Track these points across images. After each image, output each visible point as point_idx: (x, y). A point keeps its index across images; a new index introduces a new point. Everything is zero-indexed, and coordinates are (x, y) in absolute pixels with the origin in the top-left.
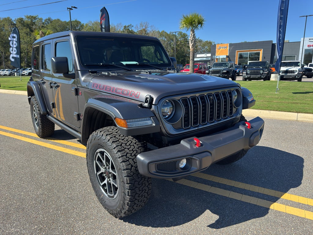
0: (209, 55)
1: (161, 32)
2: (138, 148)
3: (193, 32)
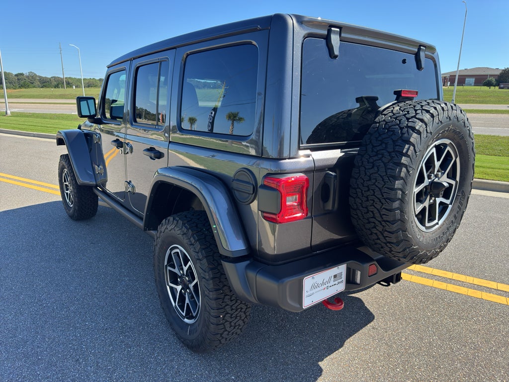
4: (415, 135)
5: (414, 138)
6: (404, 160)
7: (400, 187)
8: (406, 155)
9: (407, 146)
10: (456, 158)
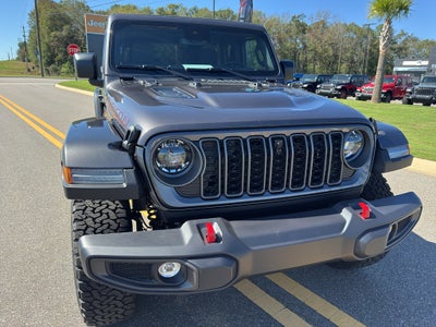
0: (426, 63)
1: (348, 24)
2: (115, 220)
3: (389, 22)
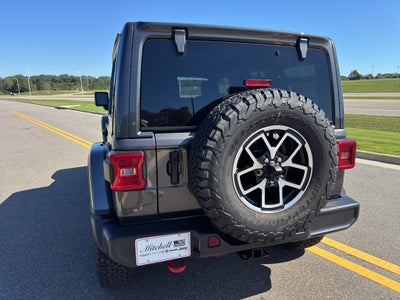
4: (223, 121)
5: (222, 124)
6: (210, 144)
7: (207, 167)
8: (212, 139)
9: (213, 131)
10: (303, 143)
